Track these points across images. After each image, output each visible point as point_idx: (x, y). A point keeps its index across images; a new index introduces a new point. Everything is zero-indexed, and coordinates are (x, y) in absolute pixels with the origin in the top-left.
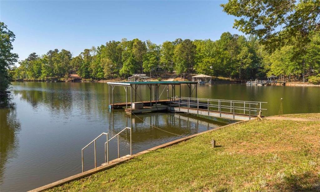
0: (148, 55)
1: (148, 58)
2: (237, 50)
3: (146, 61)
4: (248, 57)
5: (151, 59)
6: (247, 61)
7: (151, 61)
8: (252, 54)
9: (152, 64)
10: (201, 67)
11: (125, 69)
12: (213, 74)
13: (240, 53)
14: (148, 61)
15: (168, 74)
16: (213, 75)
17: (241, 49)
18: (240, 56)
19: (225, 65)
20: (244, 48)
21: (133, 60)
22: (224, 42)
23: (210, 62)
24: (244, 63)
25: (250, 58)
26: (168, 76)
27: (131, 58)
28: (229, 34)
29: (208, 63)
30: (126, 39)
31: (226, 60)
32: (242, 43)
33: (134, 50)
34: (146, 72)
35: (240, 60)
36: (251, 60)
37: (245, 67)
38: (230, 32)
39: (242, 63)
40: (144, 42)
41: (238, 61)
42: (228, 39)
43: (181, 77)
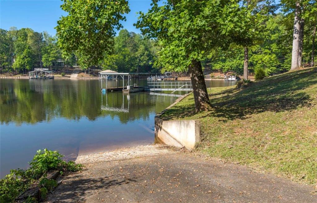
0: (48, 48)
1: (49, 51)
2: (135, 48)
3: (46, 55)
4: (145, 55)
5: (52, 52)
6: (144, 58)
7: (51, 55)
8: (148, 52)
9: (54, 58)
10: (107, 63)
11: (20, 63)
12: (117, 69)
13: (138, 50)
14: (48, 54)
15: (69, 69)
16: (117, 71)
17: (138, 47)
18: (138, 54)
19: (127, 62)
20: (141, 46)
21: (29, 52)
22: (123, 39)
23: (115, 58)
24: (142, 60)
25: (147, 56)
26: (69, 71)
27: (27, 51)
28: (127, 31)
29: (112, 59)
30: (16, 28)
31: (128, 57)
32: (139, 41)
33: (30, 42)
34: (47, 66)
35: (138, 57)
36: (148, 57)
37: (142, 64)
38: (127, 30)
39: (140, 60)
40: (42, 33)
41: (136, 58)
42: (126, 36)
43: (85, 72)
